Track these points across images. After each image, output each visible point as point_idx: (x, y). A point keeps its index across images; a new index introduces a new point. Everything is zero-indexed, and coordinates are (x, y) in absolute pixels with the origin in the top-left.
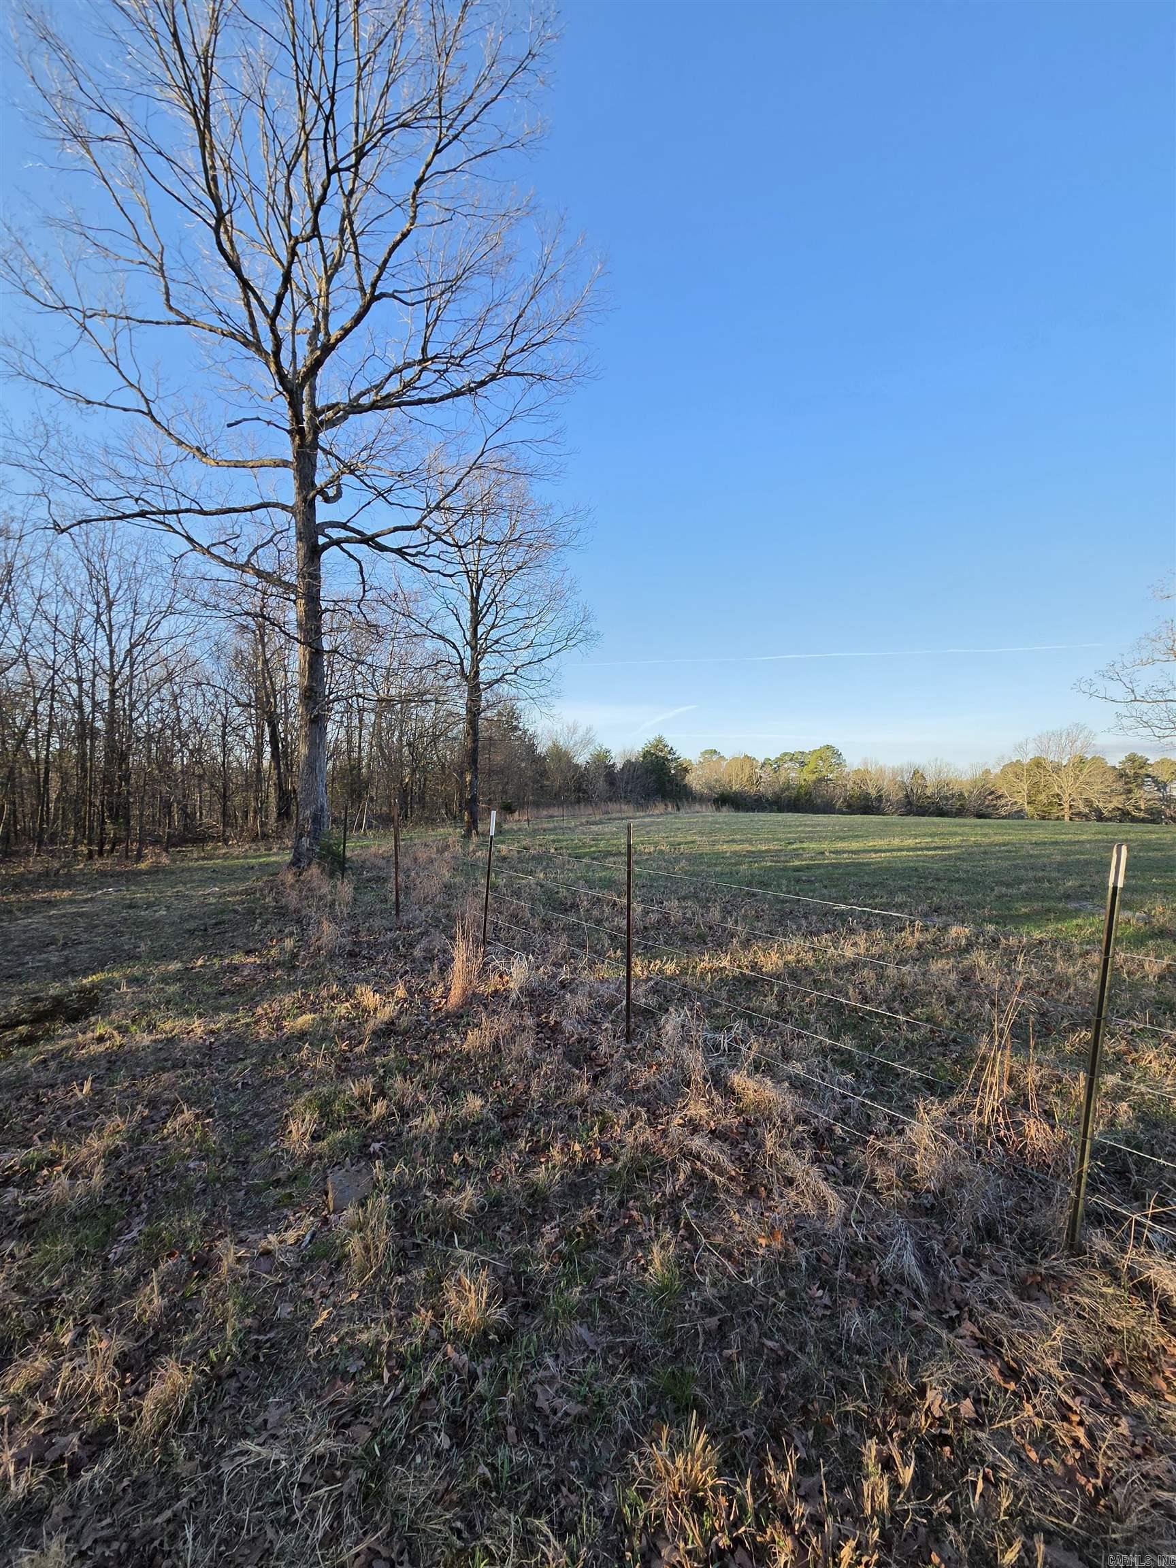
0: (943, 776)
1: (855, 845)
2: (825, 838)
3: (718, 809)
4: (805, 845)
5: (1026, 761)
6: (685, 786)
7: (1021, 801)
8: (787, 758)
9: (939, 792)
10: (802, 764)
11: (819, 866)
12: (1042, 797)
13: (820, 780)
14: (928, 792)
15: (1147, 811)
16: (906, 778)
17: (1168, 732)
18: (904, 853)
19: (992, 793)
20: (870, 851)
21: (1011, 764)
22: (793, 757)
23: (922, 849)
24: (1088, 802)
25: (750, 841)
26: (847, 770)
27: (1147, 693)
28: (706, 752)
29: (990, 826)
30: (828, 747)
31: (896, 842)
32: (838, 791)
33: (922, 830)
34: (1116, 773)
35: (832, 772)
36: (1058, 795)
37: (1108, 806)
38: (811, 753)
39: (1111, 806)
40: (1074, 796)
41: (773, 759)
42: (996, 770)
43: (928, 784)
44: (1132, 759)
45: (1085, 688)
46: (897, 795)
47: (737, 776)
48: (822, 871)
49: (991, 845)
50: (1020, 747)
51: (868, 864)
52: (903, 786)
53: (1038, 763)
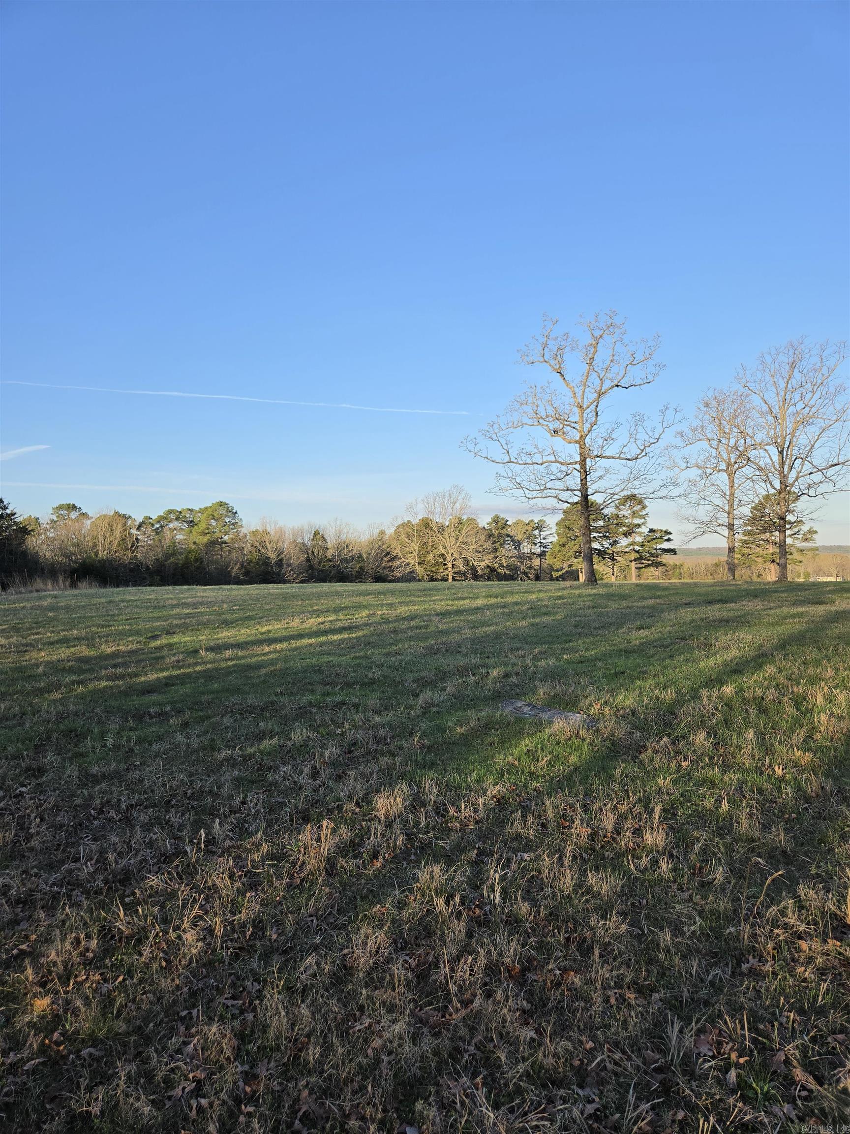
0: (343, 537)
1: (243, 633)
2: (205, 625)
3: (73, 585)
4: (175, 639)
5: (415, 521)
6: (24, 554)
7: (413, 560)
8: (172, 516)
9: (339, 555)
10: (192, 524)
11: (182, 680)
12: (430, 557)
13: (213, 543)
14: (329, 554)
15: (508, 567)
16: (307, 539)
17: (534, 494)
18: (305, 641)
19: (388, 554)
20: (260, 642)
21: (403, 525)
22: (179, 516)
23: (325, 633)
24: (466, 561)
25: (90, 641)
26: (244, 531)
27: (519, 454)
28: (60, 507)
29: (392, 593)
30: (221, 504)
31: (296, 624)
32: (234, 555)
33: (325, 603)
34: (486, 533)
35: (226, 533)
36: (443, 555)
37: (482, 564)
38: (201, 511)
39: (483, 564)
40: (455, 555)
41: (154, 517)
42: (390, 531)
43: (329, 545)
44: (496, 520)
45: (471, 446)
46: (297, 559)
47: (105, 538)
48: (187, 689)
49: (399, 619)
50: (410, 508)
51: (259, 666)
52: (304, 548)
53: (426, 524)
